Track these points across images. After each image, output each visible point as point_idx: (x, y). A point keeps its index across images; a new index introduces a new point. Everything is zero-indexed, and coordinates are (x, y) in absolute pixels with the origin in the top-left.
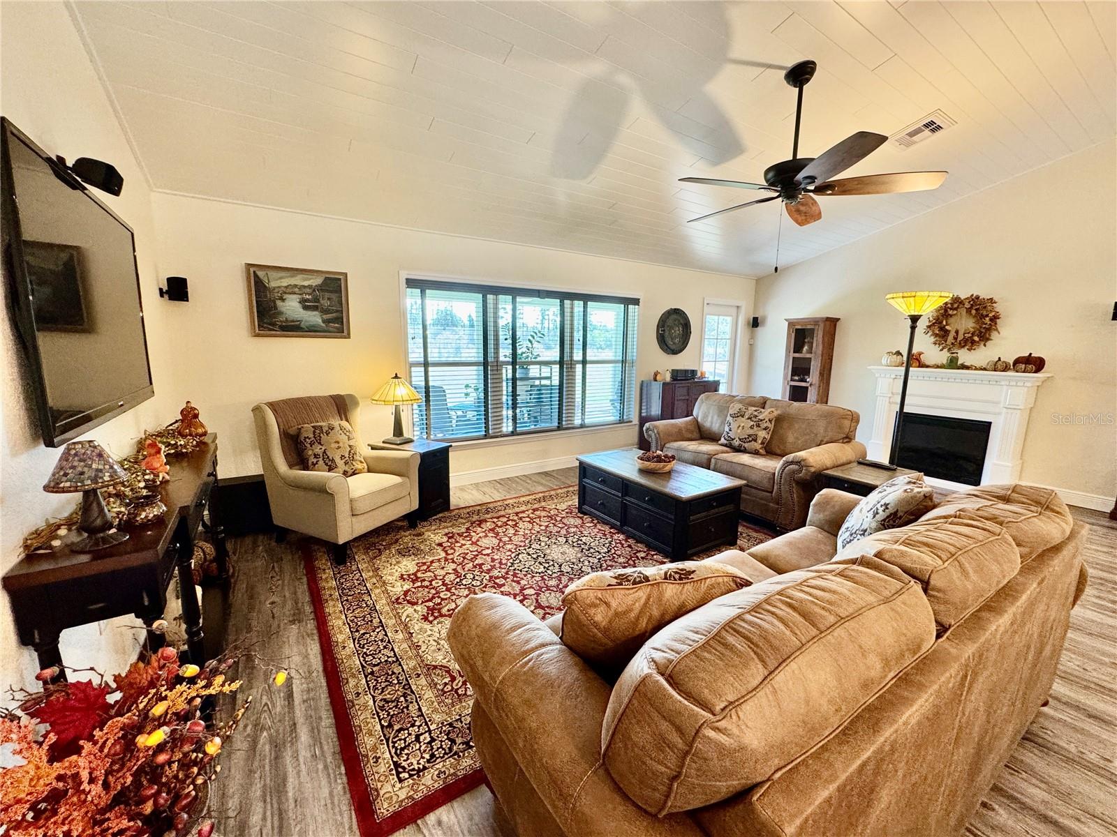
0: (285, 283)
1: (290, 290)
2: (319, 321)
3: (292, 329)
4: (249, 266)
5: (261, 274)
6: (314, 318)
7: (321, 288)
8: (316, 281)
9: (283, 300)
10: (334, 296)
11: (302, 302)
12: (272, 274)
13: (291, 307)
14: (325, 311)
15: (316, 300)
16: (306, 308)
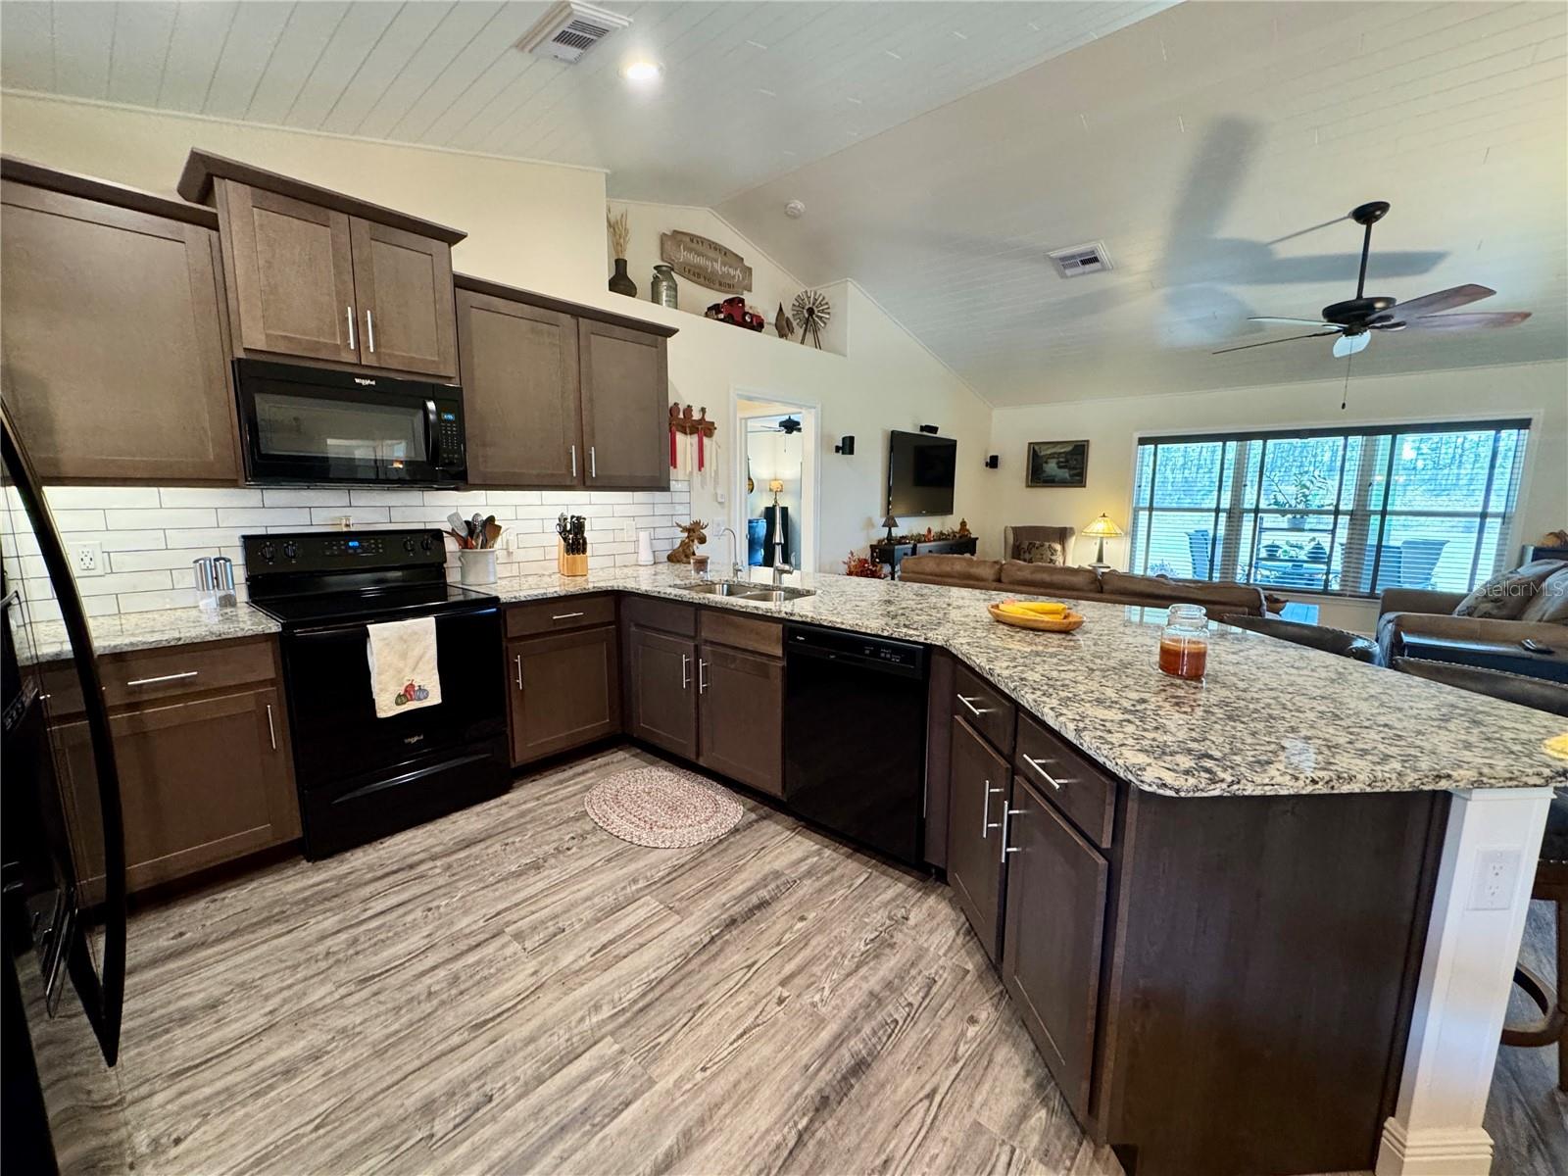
0: (1049, 452)
1: (1052, 456)
2: (1067, 475)
3: (1051, 482)
4: (1030, 444)
5: (1036, 448)
6: (1065, 474)
7: (1070, 453)
8: (1069, 448)
9: (1046, 462)
10: (1079, 457)
11: (1058, 463)
12: (1044, 447)
13: (1051, 467)
14: (1070, 469)
15: (1067, 461)
16: (1060, 467)
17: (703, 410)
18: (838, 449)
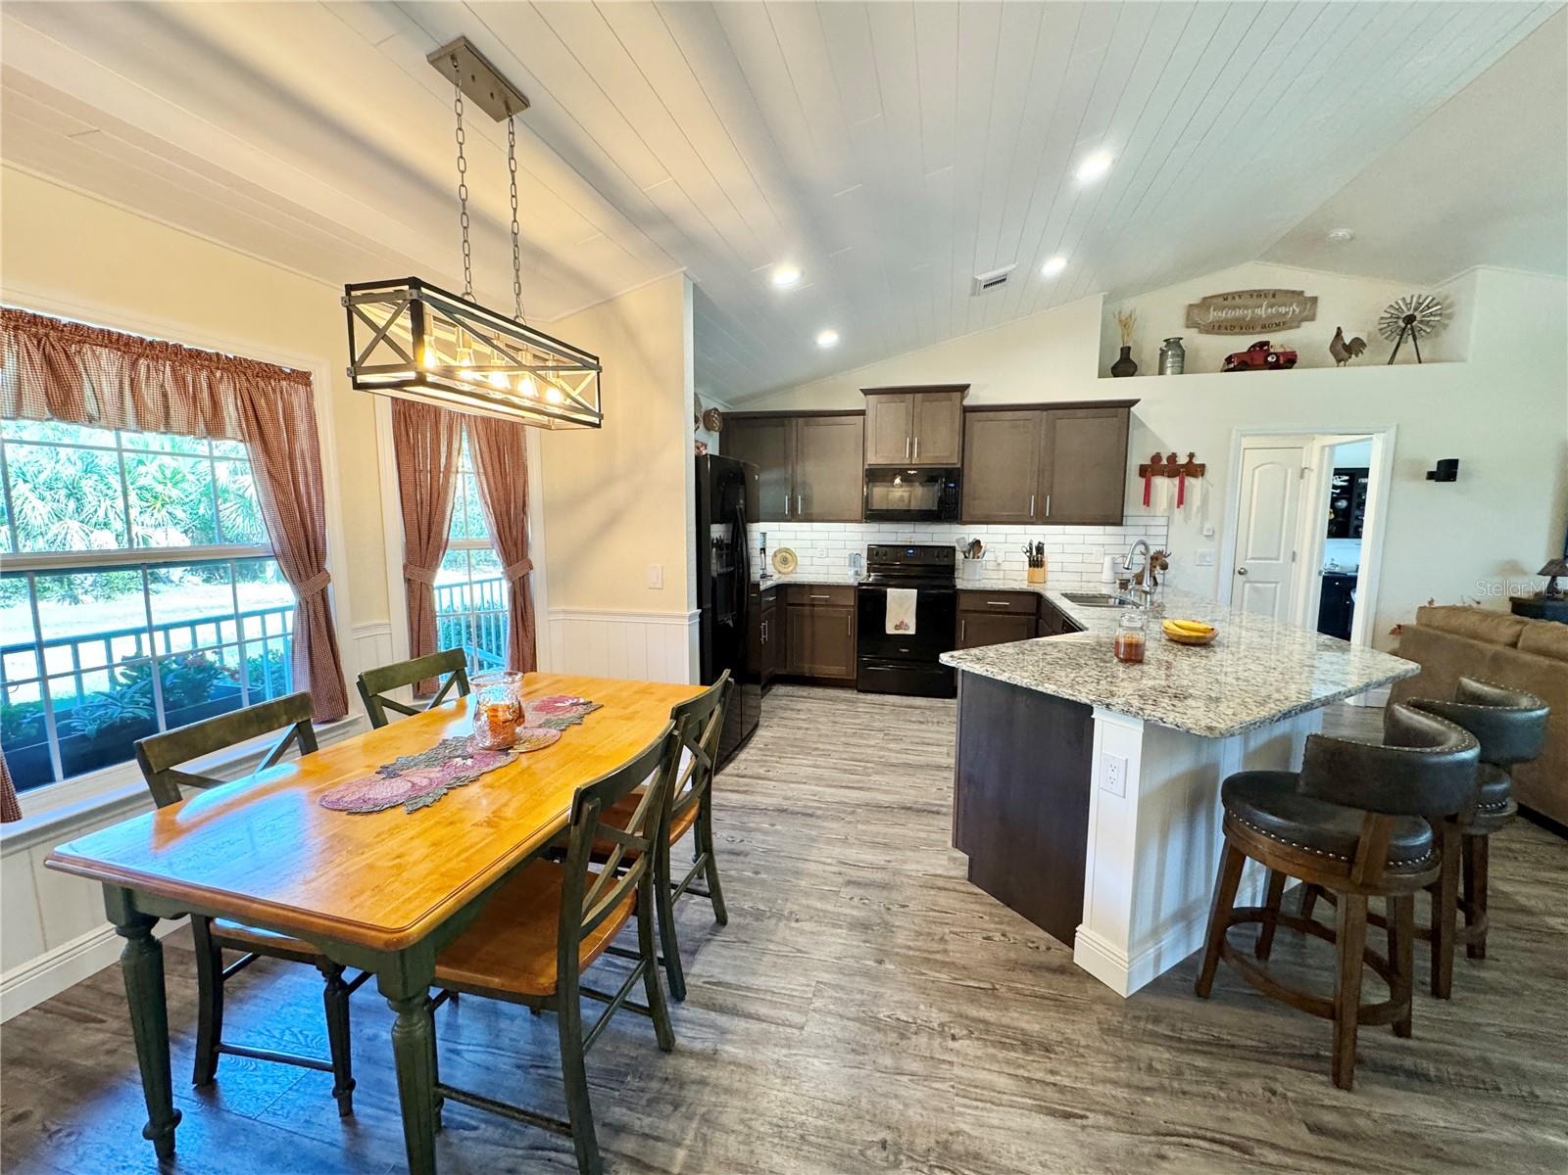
17: (1191, 456)
18: (1431, 476)
